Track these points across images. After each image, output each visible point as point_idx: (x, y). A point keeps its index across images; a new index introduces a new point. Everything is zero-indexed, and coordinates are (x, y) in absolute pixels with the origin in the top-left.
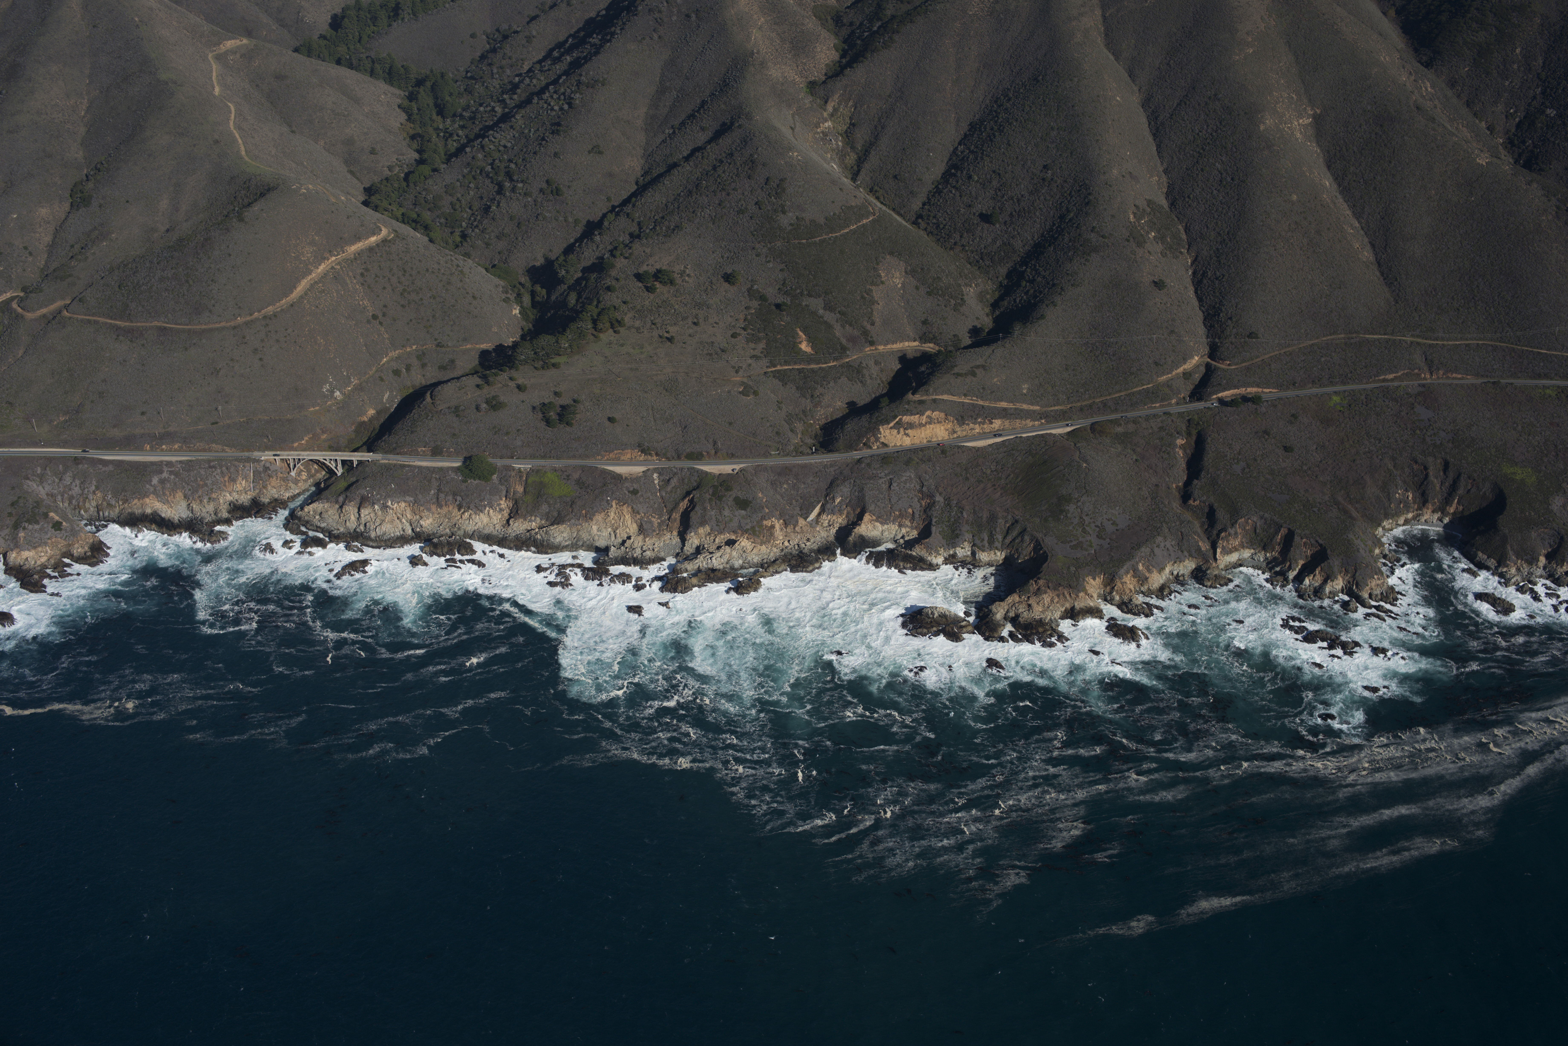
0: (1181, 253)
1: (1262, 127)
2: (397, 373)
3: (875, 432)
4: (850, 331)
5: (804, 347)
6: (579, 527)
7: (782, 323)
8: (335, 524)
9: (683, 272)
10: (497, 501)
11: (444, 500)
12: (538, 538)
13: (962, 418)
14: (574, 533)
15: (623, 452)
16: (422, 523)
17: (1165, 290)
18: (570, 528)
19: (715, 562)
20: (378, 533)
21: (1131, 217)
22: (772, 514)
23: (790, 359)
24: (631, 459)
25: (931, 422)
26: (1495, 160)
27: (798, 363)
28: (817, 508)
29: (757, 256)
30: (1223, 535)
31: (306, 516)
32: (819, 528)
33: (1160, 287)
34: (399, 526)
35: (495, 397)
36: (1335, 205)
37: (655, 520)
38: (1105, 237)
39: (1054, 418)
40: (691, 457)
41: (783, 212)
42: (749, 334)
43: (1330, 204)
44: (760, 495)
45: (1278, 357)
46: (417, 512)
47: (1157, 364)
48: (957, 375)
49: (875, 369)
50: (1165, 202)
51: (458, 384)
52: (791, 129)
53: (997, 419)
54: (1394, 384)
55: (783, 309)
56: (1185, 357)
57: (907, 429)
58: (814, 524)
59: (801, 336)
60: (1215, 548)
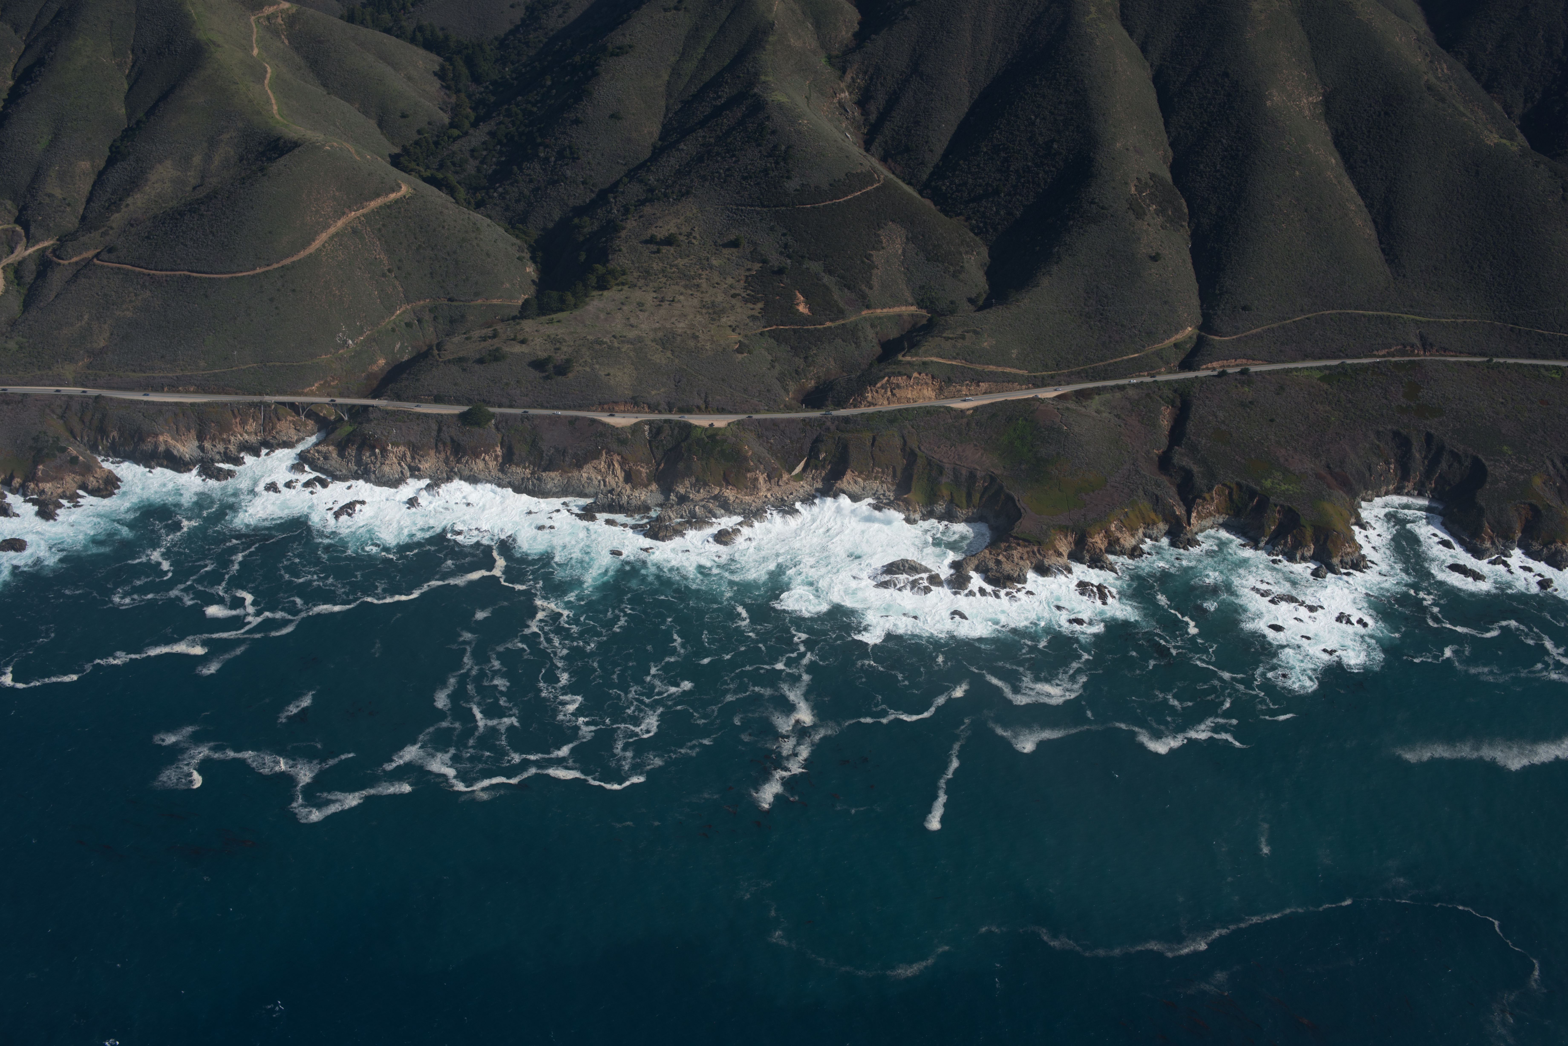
0: (1182, 226)
1: (1269, 103)
2: (409, 325)
3: (863, 391)
4: (848, 294)
5: (801, 308)
6: (570, 475)
7: (781, 285)
8: (338, 466)
9: (690, 234)
10: (494, 447)
11: (442, 446)
12: (531, 484)
13: (949, 380)
14: (565, 480)
15: (617, 405)
16: (421, 467)
17: (1161, 261)
18: (561, 475)
19: (697, 510)
20: (378, 475)
21: (1133, 189)
22: (757, 467)
23: (786, 319)
24: (624, 411)
25: (918, 383)
26: (1504, 141)
27: (794, 323)
28: (802, 463)
29: (762, 219)
30: (1199, 501)
31: (310, 457)
32: (803, 482)
33: (1157, 258)
34: (399, 469)
35: (499, 349)
36: (1340, 182)
37: (644, 470)
38: (1104, 209)
39: (1040, 383)
40: (682, 411)
41: (789, 178)
42: (748, 295)
43: (1334, 181)
44: (746, 448)
45: (1271, 330)
46: (416, 456)
47: (1148, 333)
48: (947, 339)
49: (870, 332)
50: (1168, 176)
51: (465, 336)
52: (807, 98)
53: (984, 382)
54: (1386, 359)
55: (783, 271)
56: (1177, 327)
57: (894, 389)
58: (798, 478)
59: (800, 298)
60: (1190, 513)
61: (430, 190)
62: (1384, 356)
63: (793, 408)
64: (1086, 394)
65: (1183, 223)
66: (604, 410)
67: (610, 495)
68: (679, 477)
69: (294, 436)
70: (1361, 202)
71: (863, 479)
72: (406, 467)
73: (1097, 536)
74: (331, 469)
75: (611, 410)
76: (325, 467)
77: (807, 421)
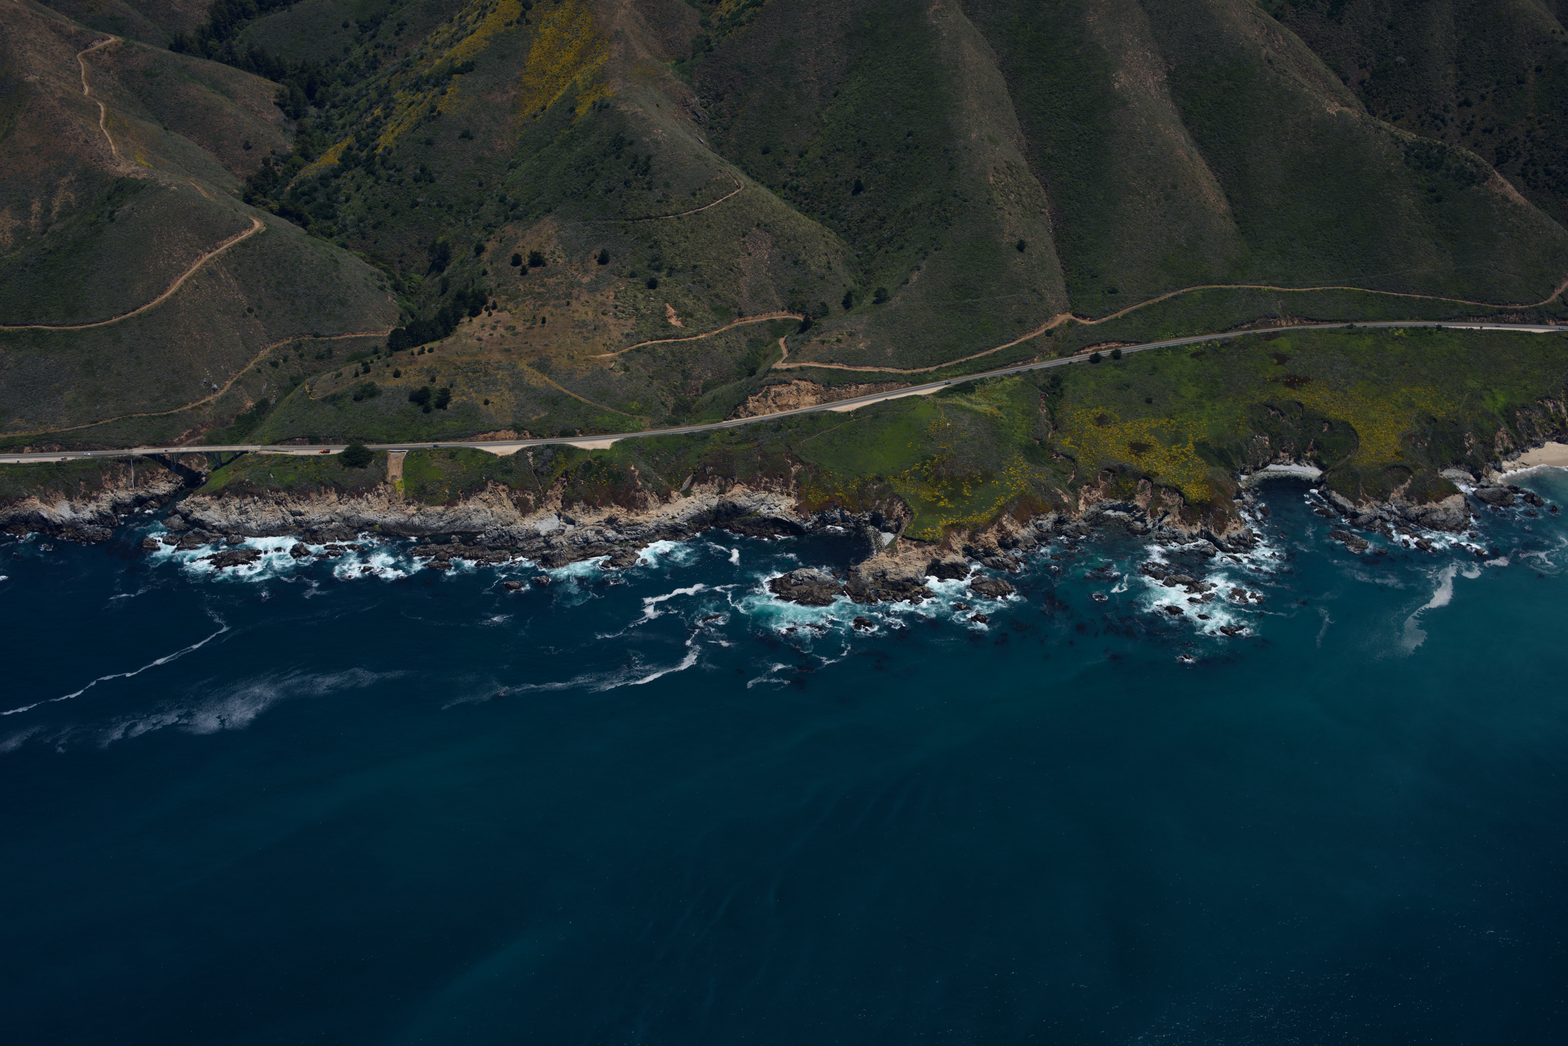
0: (1042, 213)
1: (1117, 86)
2: (274, 364)
3: (744, 402)
4: (719, 304)
5: (673, 321)
6: (456, 508)
7: (652, 299)
8: (216, 516)
9: (554, 253)
10: (375, 486)
11: (323, 488)
12: (416, 520)
13: (829, 384)
14: (451, 514)
15: (498, 433)
16: (302, 511)
17: (1026, 250)
18: (447, 509)
19: (589, 535)
20: (259, 523)
21: (991, 178)
22: (645, 486)
23: (660, 333)
24: (506, 439)
25: (798, 390)
26: (1346, 109)
27: (669, 337)
28: (689, 479)
29: (626, 233)
30: (1086, 487)
31: (187, 509)
32: (692, 498)
33: (1021, 247)
34: (280, 515)
35: (372, 384)
36: (1191, 159)
37: (531, 498)
38: (965, 201)
39: (919, 380)
40: (564, 434)
41: (650, 189)
42: (619, 311)
43: (1186, 159)
44: (633, 468)
45: (1137, 311)
46: (297, 501)
47: (1019, 322)
48: (823, 342)
49: (744, 340)
50: (1024, 163)
51: (335, 373)
52: (658, 106)
53: (863, 384)
54: (1251, 332)
55: (652, 284)
56: (1048, 315)
57: (775, 397)
58: (687, 494)
59: (671, 311)
60: (1077, 500)
61: (283, 223)
62: (1249, 329)
63: (676, 423)
64: (966, 389)
65: (1043, 210)
66: (485, 439)
67: (499, 525)
68: (568, 503)
69: (167, 489)
70: (1213, 178)
71: (752, 490)
72: (287, 512)
73: (990, 530)
74: (209, 520)
75: (493, 439)
76: (203, 518)
77: (690, 436)
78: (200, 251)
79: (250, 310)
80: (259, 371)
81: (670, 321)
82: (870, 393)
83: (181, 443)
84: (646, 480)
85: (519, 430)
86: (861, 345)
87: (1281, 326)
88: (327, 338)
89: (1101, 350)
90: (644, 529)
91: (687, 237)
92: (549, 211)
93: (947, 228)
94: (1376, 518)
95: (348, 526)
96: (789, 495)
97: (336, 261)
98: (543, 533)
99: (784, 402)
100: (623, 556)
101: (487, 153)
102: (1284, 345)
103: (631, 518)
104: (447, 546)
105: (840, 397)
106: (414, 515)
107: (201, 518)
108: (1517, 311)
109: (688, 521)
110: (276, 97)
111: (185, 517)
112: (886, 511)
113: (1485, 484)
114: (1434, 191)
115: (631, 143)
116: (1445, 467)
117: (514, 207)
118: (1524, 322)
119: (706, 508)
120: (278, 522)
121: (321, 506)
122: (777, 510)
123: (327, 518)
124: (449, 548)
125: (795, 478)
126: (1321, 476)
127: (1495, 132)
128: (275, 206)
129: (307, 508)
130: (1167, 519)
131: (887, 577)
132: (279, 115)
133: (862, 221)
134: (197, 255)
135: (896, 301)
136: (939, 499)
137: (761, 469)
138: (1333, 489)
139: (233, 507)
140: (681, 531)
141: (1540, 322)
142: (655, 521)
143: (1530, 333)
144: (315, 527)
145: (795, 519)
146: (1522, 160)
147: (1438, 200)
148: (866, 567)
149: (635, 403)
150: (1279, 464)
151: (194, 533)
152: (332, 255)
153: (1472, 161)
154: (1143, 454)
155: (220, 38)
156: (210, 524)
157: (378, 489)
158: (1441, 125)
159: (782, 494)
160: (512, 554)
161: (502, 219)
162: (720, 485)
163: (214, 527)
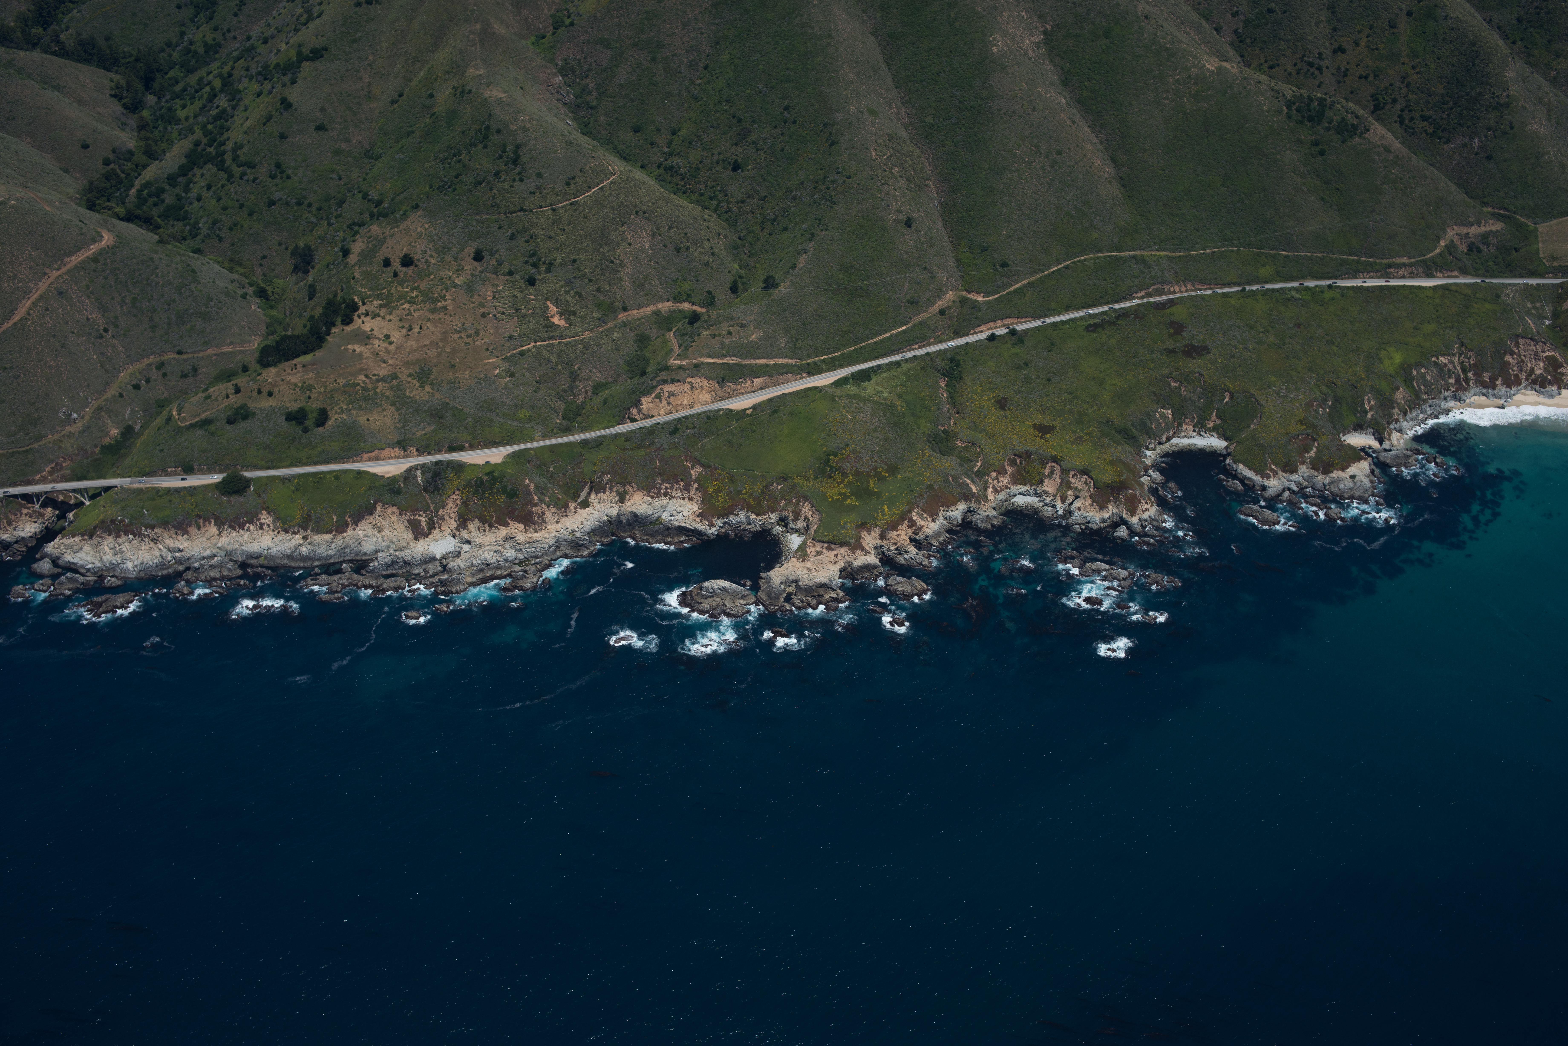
0: (927, 186)
1: (995, 49)
2: (137, 387)
3: (637, 404)
4: (602, 298)
5: (556, 320)
6: (345, 534)
7: (532, 297)
8: (89, 559)
9: (426, 252)
10: (257, 515)
11: (201, 520)
12: (304, 550)
13: (723, 380)
14: (340, 541)
15: (383, 452)
16: (181, 547)
17: (914, 226)
18: (335, 536)
19: (487, 556)
20: (136, 563)
21: (874, 153)
22: (541, 501)
23: (544, 335)
24: (391, 458)
25: (692, 388)
26: (1225, 64)
27: (552, 338)
28: (586, 489)
29: (500, 228)
30: (994, 474)
31: (56, 553)
32: (590, 509)
33: (908, 224)
34: (157, 553)
35: (244, 407)
36: (1074, 123)
37: (423, 520)
38: (849, 177)
39: (814, 370)
40: (452, 449)
41: (521, 180)
42: (499, 312)
43: (1069, 123)
44: (527, 481)
45: (1031, 285)
46: (174, 536)
47: (912, 303)
48: (714, 336)
49: (631, 336)
50: (904, 134)
51: (204, 395)
52: (522, 88)
53: (758, 377)
54: (1145, 300)
55: (532, 282)
56: (939, 293)
57: (669, 397)
58: (585, 504)
59: (553, 309)
60: (986, 488)
61: (132, 230)
62: (1143, 297)
63: (567, 431)
64: (863, 377)
65: (927, 182)
66: (370, 459)
67: (391, 552)
68: (463, 523)
69: (33, 530)
70: (1096, 140)
71: (652, 497)
72: (165, 550)
73: (900, 527)
74: (81, 562)
75: (378, 459)
76: (75, 561)
77: (585, 443)
78: (48, 271)
79: (106, 330)
80: (121, 395)
81: (553, 320)
82: (766, 387)
83: (44, 480)
84: (542, 493)
85: (403, 445)
86: (753, 336)
87: (1174, 292)
88: (191, 355)
89: (996, 327)
90: (543, 545)
91: (564, 230)
92: (417, 207)
93: (832, 207)
94: (1284, 490)
95: (231, 560)
96: (690, 499)
97: (193, 271)
98: (438, 556)
99: (679, 402)
100: (525, 577)
101: (344, 146)
102: (1180, 313)
103: (530, 535)
104: (339, 576)
105: (735, 394)
106: (300, 545)
107: (72, 560)
108: (1404, 265)
109: (588, 533)
110: (112, 89)
111: (55, 562)
112: (792, 512)
113: (1388, 447)
114: (1317, 144)
115: (499, 131)
116: (1346, 432)
117: (379, 203)
118: (1412, 276)
119: (606, 518)
120: (156, 561)
121: (201, 540)
122: (680, 517)
123: (208, 553)
124: (340, 578)
125: (696, 481)
126: (1226, 448)
127: (1371, 78)
128: (121, 210)
129: (186, 544)
130: (1077, 504)
131: (800, 584)
132: (116, 108)
133: (743, 202)
134: (45, 274)
135: (784, 288)
136: (845, 497)
137: (660, 474)
138: (1239, 462)
139: (106, 548)
140: (582, 545)
141: (1429, 275)
142: (555, 537)
143: (1420, 287)
144: (197, 565)
145: (699, 526)
146: (1398, 107)
147: (1322, 153)
148: (778, 574)
149: (524, 410)
150: (1183, 438)
151: (67, 578)
152: (188, 265)
153: (1352, 113)
154: (1047, 436)
155: (45, 25)
156: (83, 566)
157: (260, 519)
158: (1317, 72)
159: (683, 499)
160: (408, 581)
161: (366, 216)
162: (618, 493)
163: (88, 570)
